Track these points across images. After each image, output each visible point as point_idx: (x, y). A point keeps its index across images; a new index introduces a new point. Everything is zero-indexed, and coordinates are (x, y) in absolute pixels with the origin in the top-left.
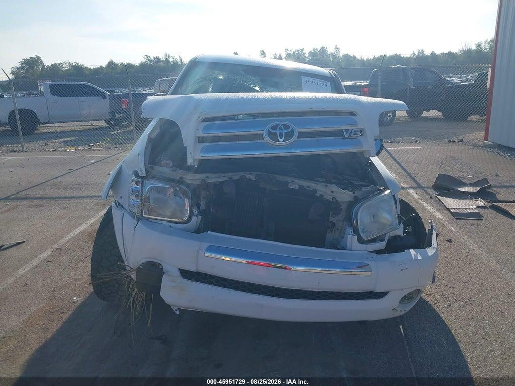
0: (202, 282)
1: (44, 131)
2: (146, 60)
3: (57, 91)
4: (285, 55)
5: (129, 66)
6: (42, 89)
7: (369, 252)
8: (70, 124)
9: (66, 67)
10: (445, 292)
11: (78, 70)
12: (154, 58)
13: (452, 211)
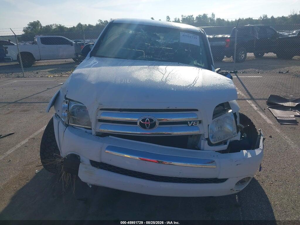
0: (104, 169)
1: (39, 65)
2: (99, 22)
3: (45, 41)
4: (182, 19)
5: (90, 26)
6: (36, 40)
7: (216, 151)
8: (53, 60)
9: (54, 27)
10: (270, 175)
11: (61, 29)
12: (104, 21)
13: (278, 118)
